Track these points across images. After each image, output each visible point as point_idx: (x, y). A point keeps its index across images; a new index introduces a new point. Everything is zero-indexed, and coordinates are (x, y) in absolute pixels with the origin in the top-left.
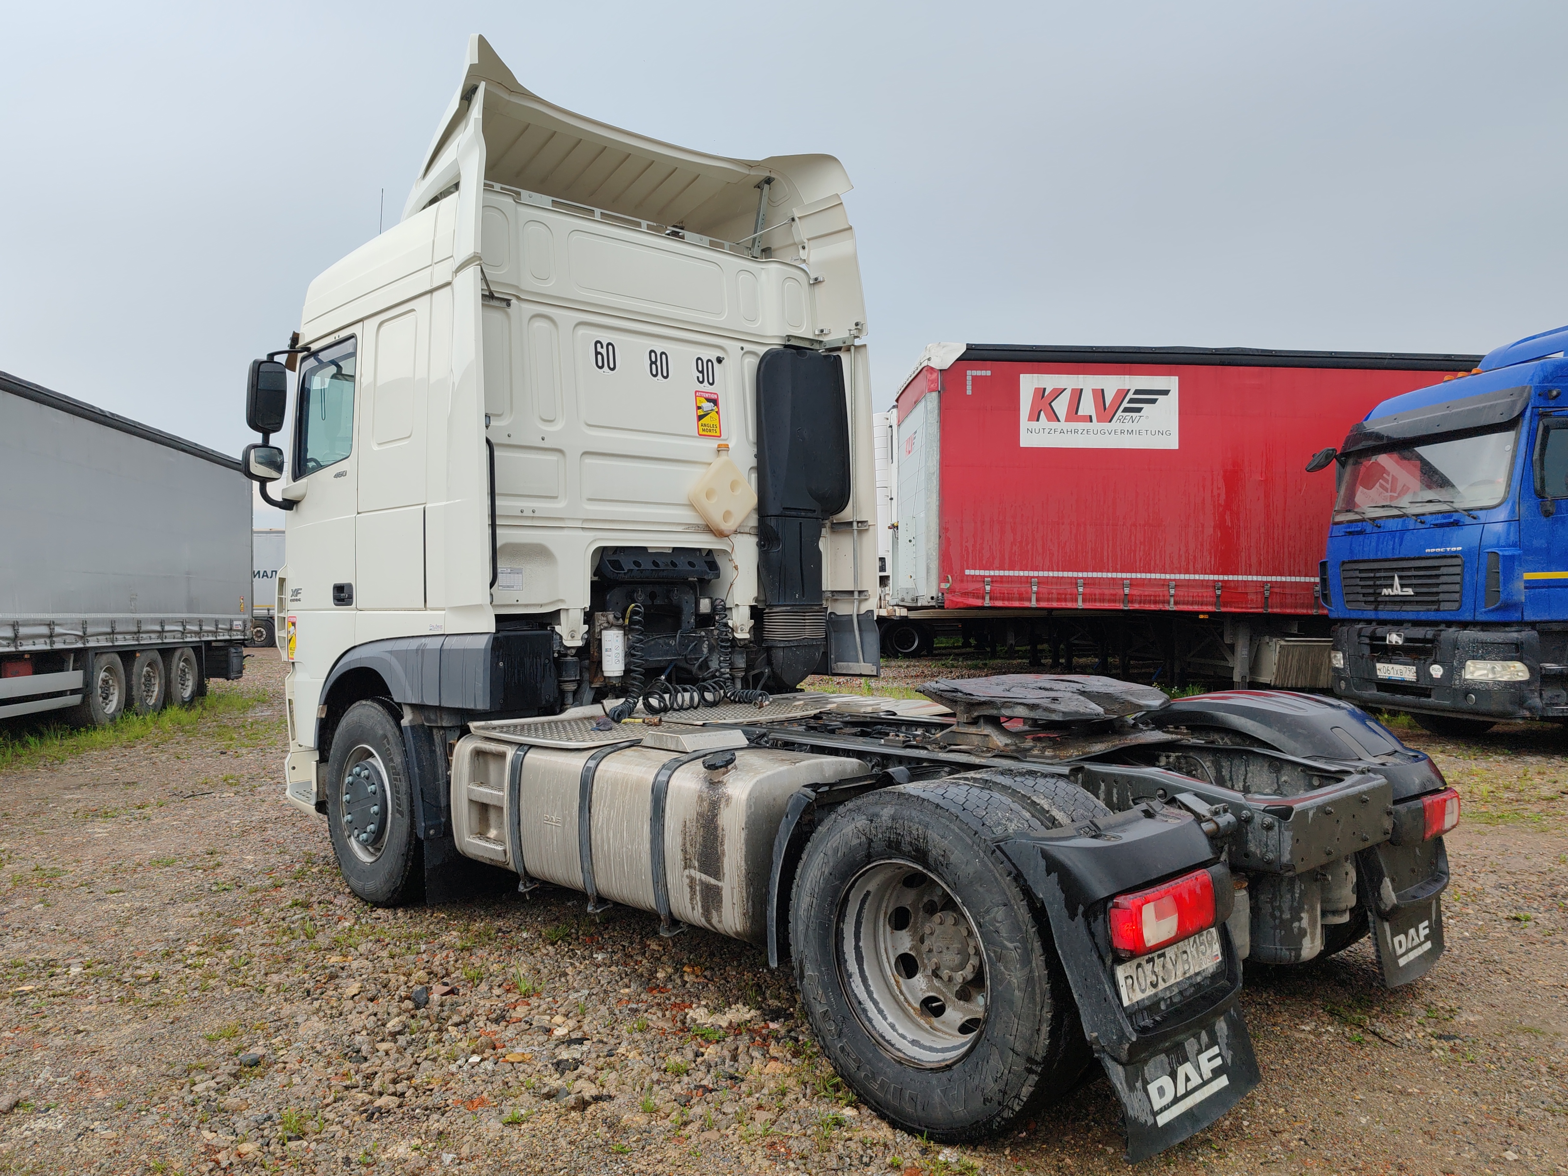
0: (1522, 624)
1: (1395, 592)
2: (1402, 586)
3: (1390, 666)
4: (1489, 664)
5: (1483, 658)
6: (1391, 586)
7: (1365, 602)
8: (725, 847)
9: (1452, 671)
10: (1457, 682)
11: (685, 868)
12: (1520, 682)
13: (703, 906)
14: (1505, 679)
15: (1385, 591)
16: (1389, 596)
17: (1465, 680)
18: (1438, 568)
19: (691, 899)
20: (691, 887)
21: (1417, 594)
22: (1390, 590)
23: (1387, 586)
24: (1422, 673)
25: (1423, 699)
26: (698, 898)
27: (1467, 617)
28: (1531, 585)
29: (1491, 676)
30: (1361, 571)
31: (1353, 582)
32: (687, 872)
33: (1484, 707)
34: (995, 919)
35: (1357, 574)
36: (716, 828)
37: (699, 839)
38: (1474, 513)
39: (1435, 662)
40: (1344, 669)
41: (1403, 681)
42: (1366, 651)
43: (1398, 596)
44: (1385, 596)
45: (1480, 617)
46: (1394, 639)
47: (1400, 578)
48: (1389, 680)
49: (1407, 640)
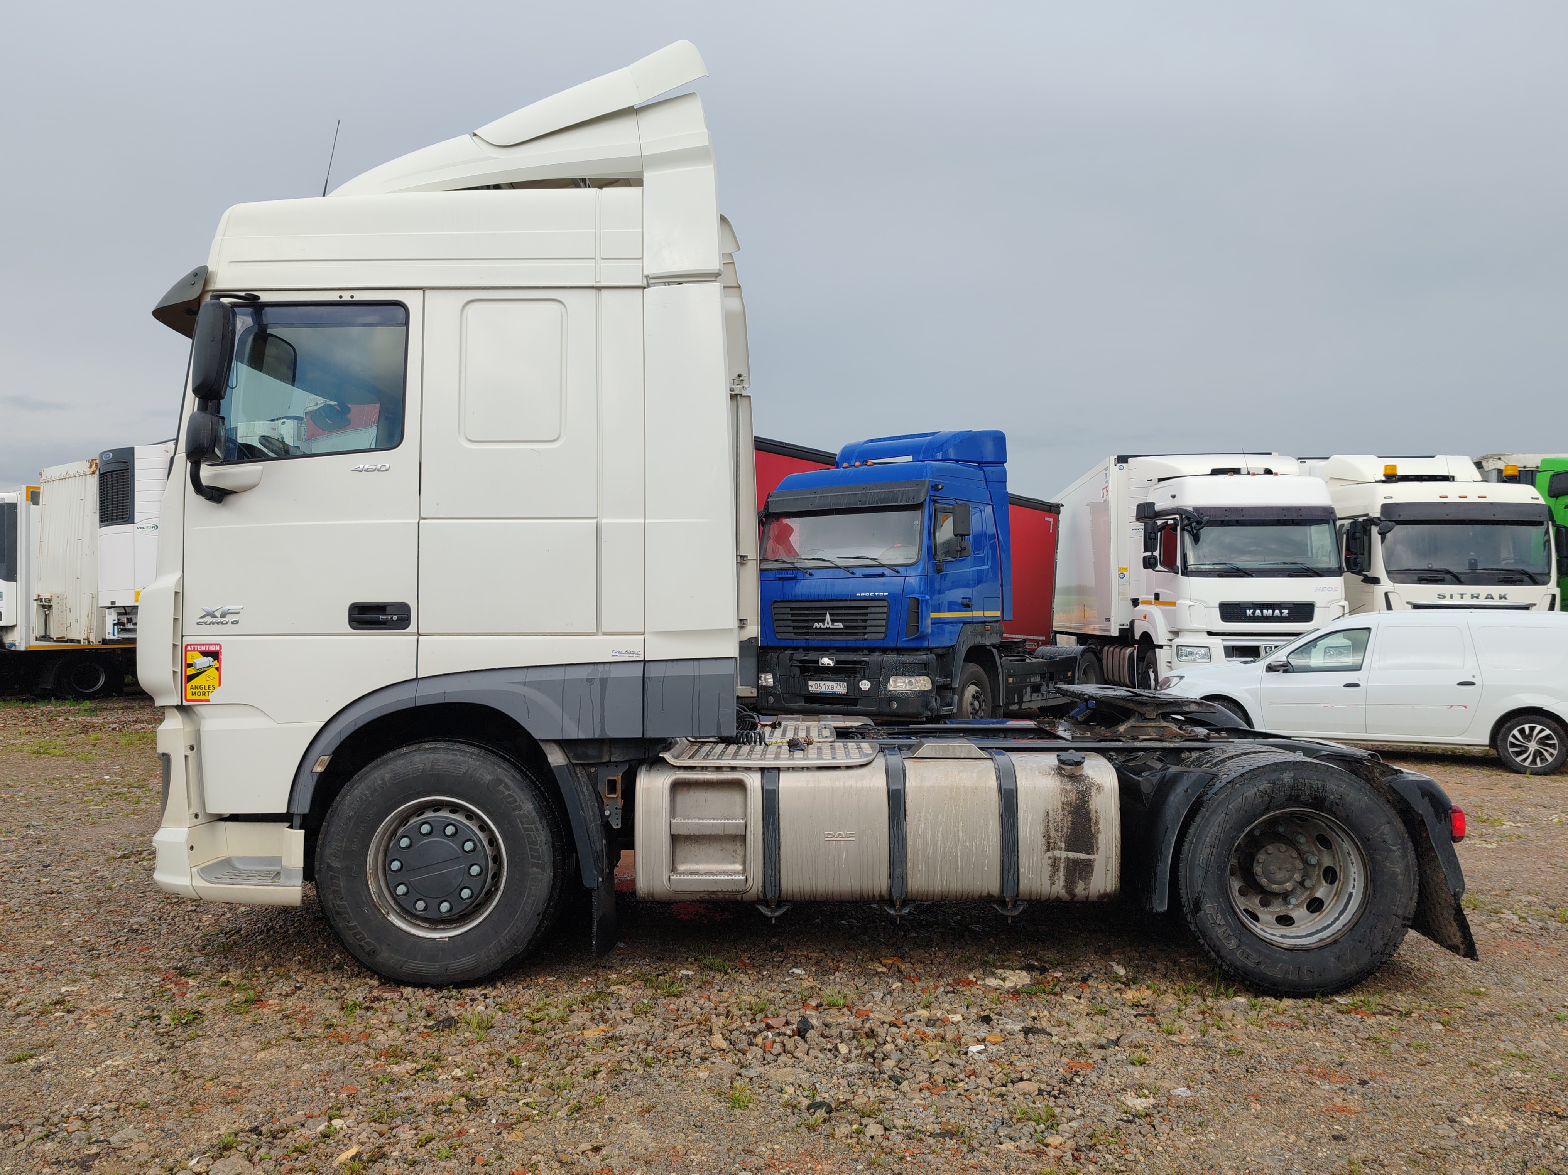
0: (929, 650)
1: (826, 625)
2: (833, 621)
3: (822, 683)
4: (906, 679)
5: (903, 674)
6: (823, 621)
7: (795, 633)
8: (1101, 826)
9: (879, 684)
10: (883, 693)
11: (1048, 850)
12: (927, 691)
13: (1066, 880)
14: (918, 689)
15: (816, 625)
16: (820, 628)
17: (890, 691)
18: (867, 608)
19: (1052, 876)
20: (1053, 866)
21: (846, 627)
22: (821, 624)
23: (818, 621)
24: (853, 687)
25: (850, 707)
26: (1061, 874)
27: (892, 644)
28: (937, 622)
29: (908, 688)
30: (792, 609)
31: (786, 617)
32: (1050, 854)
33: (903, 710)
34: (1383, 834)
35: (788, 611)
36: (1089, 812)
37: (1067, 824)
38: (897, 568)
39: (864, 679)
40: (774, 687)
41: (835, 694)
42: (797, 672)
43: (829, 628)
44: (816, 628)
45: (900, 645)
46: (826, 661)
47: (831, 615)
48: (821, 693)
49: (837, 662)
